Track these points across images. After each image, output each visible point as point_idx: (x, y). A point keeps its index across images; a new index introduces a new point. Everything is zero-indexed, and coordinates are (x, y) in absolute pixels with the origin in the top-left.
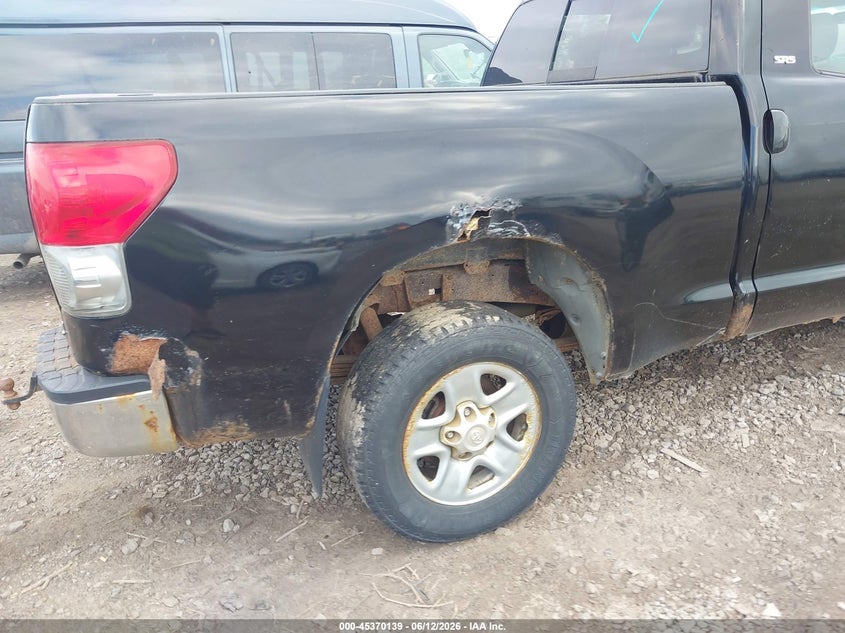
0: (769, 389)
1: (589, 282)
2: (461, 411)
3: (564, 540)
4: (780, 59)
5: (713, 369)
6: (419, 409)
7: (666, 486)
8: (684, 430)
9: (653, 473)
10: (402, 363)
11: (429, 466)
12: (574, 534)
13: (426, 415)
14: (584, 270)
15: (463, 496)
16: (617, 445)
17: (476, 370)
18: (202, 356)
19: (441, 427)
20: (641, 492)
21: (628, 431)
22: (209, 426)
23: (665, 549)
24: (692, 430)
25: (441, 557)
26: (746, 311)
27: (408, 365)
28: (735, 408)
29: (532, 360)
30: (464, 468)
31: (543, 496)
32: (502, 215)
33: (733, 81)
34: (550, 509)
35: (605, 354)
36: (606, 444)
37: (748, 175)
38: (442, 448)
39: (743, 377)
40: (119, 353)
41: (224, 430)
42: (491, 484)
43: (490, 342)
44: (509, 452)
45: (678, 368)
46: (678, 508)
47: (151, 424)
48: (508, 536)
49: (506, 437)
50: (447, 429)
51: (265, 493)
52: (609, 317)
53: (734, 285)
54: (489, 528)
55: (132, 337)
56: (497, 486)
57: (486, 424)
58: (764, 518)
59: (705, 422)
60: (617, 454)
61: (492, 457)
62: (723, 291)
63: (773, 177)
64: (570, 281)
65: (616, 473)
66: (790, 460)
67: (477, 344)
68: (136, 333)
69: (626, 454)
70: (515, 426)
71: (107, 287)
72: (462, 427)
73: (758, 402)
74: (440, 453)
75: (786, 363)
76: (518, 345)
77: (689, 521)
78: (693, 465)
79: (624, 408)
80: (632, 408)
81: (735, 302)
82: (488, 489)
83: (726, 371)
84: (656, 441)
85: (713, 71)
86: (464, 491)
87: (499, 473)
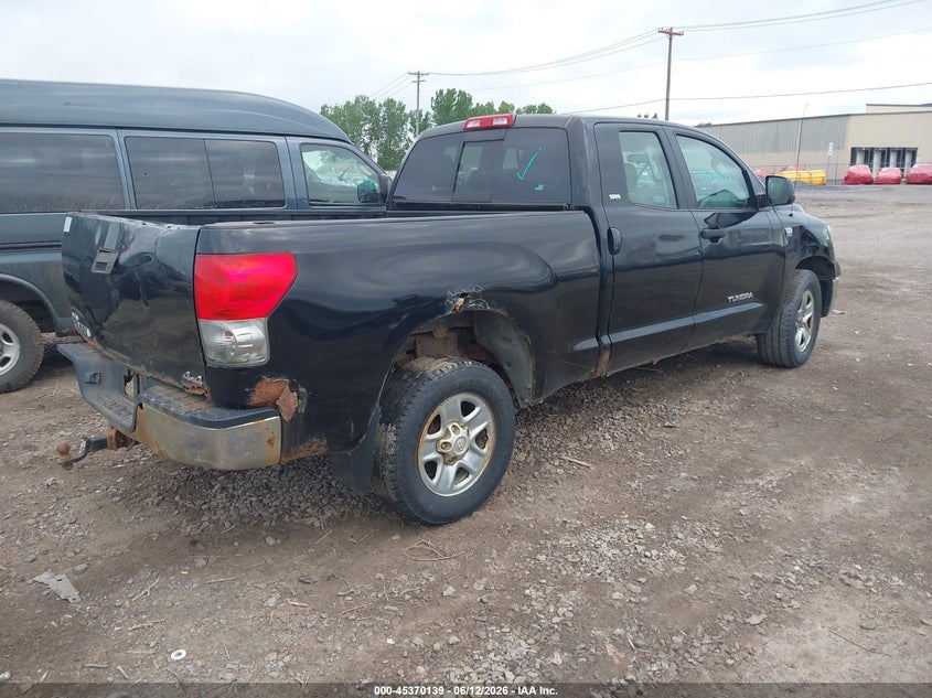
0: (619, 415)
1: (519, 338)
2: (450, 428)
3: (519, 513)
4: (613, 197)
5: (579, 407)
6: (427, 426)
7: (571, 477)
8: (571, 445)
9: (560, 471)
10: (417, 394)
11: (431, 467)
12: (523, 508)
13: (431, 432)
14: (516, 331)
15: (452, 491)
16: (531, 457)
17: (458, 399)
18: (308, 392)
19: (438, 440)
20: (556, 482)
21: (535, 449)
22: (302, 443)
23: (582, 509)
24: (577, 444)
25: (442, 533)
26: (606, 356)
27: (422, 395)
28: (601, 429)
29: (492, 390)
30: (452, 469)
31: (495, 493)
32: (475, 296)
33: (588, 210)
34: (502, 498)
35: (530, 386)
36: (523, 459)
37: (602, 269)
38: (439, 455)
39: (600, 410)
40: (257, 391)
41: (310, 446)
42: (467, 480)
43: (468, 378)
44: (477, 457)
45: (555, 408)
46: (582, 487)
47: (270, 442)
48: (482, 516)
49: (476, 446)
50: (442, 441)
51: (287, 518)
52: (532, 361)
53: (598, 340)
54: (468, 513)
55: (268, 380)
56: (471, 481)
57: (465, 435)
58: (634, 485)
59: (584, 439)
60: (532, 464)
61: (468, 460)
62: (591, 343)
63: (615, 269)
64: (506, 339)
65: (536, 474)
66: (641, 454)
67: (460, 380)
68: (271, 377)
69: (538, 463)
70: (481, 438)
71: (256, 346)
72: (453, 438)
73: (613, 424)
74: (437, 458)
75: (625, 399)
76: (484, 380)
77: (590, 494)
78: (583, 463)
79: (528, 435)
80: (533, 435)
81: (598, 351)
82: (466, 484)
83: (588, 407)
84: (555, 453)
85: (574, 204)
86: (452, 486)
87: (472, 472)
